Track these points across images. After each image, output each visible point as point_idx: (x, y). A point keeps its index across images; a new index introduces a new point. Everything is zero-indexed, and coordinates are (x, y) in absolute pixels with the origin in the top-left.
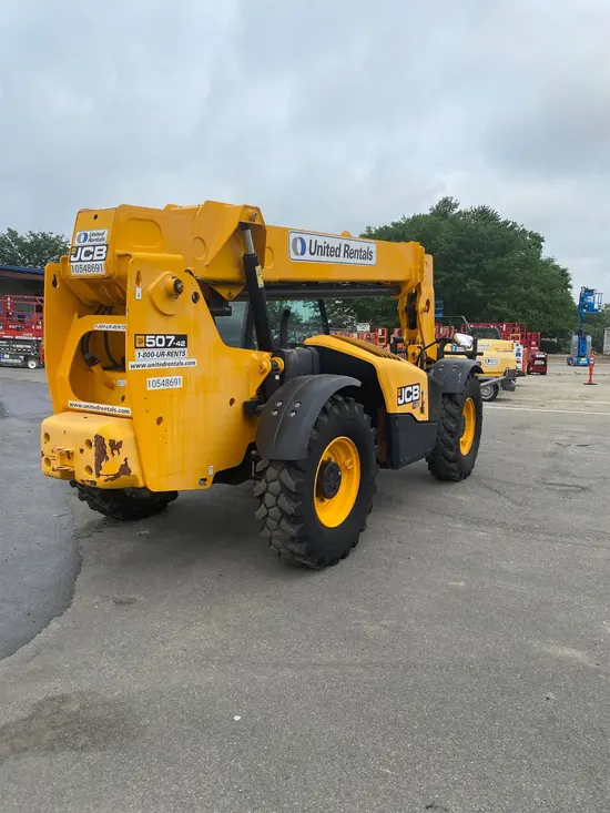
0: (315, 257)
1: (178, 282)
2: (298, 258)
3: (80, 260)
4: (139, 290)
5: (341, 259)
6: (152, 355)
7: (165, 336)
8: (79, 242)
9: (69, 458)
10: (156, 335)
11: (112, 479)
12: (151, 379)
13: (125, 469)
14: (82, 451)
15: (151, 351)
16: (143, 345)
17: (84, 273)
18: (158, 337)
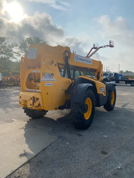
0: (80, 61)
1: (52, 61)
2: (76, 60)
3: (30, 55)
4: (44, 63)
5: (85, 62)
6: (46, 78)
7: (49, 74)
8: (30, 51)
9: (26, 102)
10: (47, 73)
11: (36, 107)
12: (46, 84)
13: (39, 105)
14: (29, 100)
15: (46, 77)
16: (44, 75)
17: (31, 58)
18: (48, 74)
